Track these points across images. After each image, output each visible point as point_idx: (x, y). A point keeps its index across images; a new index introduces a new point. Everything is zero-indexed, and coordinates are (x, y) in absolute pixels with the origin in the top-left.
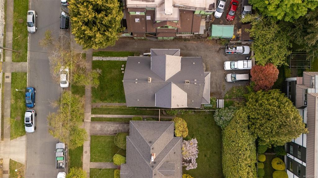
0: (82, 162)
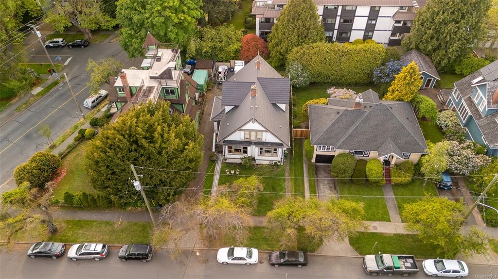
0: (395, 235)
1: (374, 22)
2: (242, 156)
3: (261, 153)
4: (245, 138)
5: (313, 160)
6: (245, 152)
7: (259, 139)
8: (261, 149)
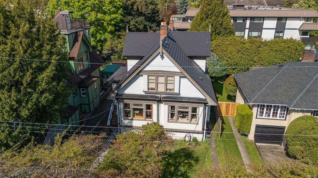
1: (281, 35)
2: (145, 123)
3: (172, 115)
4: (149, 89)
5: (251, 136)
6: (149, 116)
7: (170, 90)
8: (173, 108)
